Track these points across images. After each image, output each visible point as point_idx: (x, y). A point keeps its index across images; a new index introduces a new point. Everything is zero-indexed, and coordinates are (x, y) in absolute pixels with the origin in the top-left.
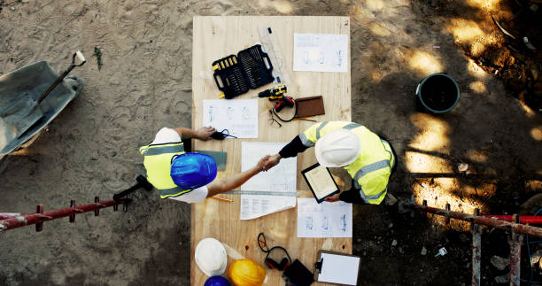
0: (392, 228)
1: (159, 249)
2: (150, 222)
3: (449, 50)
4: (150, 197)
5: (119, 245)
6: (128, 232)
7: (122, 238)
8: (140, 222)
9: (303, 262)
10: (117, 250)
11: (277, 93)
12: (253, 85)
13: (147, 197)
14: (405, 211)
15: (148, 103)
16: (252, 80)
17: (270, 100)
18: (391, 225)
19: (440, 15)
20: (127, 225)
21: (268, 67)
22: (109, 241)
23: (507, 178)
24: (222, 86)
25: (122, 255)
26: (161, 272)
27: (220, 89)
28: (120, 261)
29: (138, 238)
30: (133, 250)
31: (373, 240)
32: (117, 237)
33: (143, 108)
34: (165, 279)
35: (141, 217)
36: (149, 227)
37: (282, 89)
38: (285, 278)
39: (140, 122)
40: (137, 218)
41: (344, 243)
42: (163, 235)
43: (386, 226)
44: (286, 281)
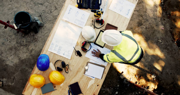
0: (118, 87)
1: (30, 56)
2: (31, 45)
3: (167, 31)
4: (35, 36)
5: (15, 48)
6: (21, 45)
7: (18, 47)
8: (27, 43)
9: (79, 84)
10: (14, 50)
11: (99, 13)
12: (91, 7)
13: (34, 36)
14: (126, 83)
15: (50, 2)
16: (91, 5)
17: (95, 15)
18: (118, 86)
19: (168, 18)
20: (22, 42)
21: (100, 3)
22: (13, 45)
23: (169, 87)
24: (78, 2)
25: (15, 53)
26: (27, 65)
27: (77, 3)
28: (13, 55)
29: (24, 49)
30: (20, 52)
31: (109, 88)
32: (16, 45)
33: (47, 3)
34: (27, 68)
35: (28, 42)
36: (30, 47)
37: (101, 12)
38: (70, 87)
39: (44, 8)
40: (27, 41)
41: (98, 84)
42: (33, 52)
43: (117, 85)
44: (70, 89)
